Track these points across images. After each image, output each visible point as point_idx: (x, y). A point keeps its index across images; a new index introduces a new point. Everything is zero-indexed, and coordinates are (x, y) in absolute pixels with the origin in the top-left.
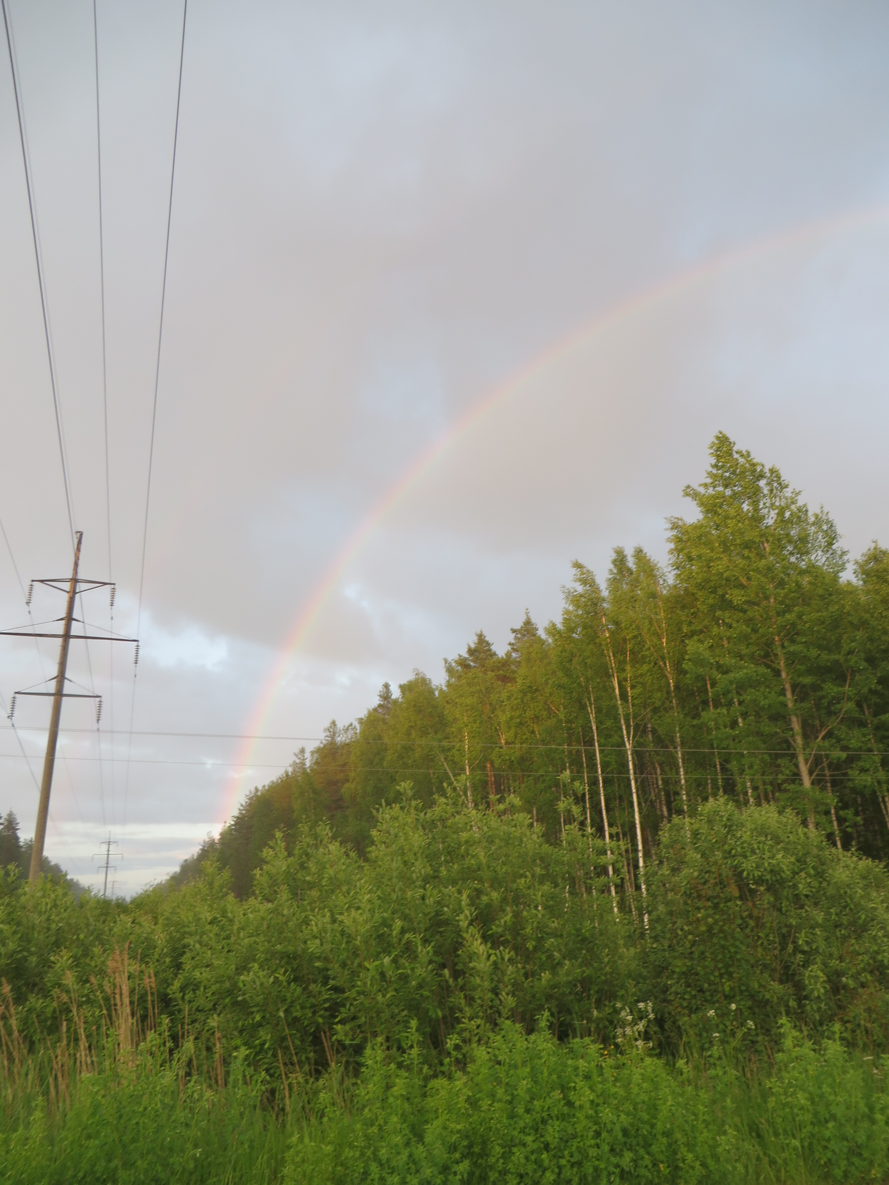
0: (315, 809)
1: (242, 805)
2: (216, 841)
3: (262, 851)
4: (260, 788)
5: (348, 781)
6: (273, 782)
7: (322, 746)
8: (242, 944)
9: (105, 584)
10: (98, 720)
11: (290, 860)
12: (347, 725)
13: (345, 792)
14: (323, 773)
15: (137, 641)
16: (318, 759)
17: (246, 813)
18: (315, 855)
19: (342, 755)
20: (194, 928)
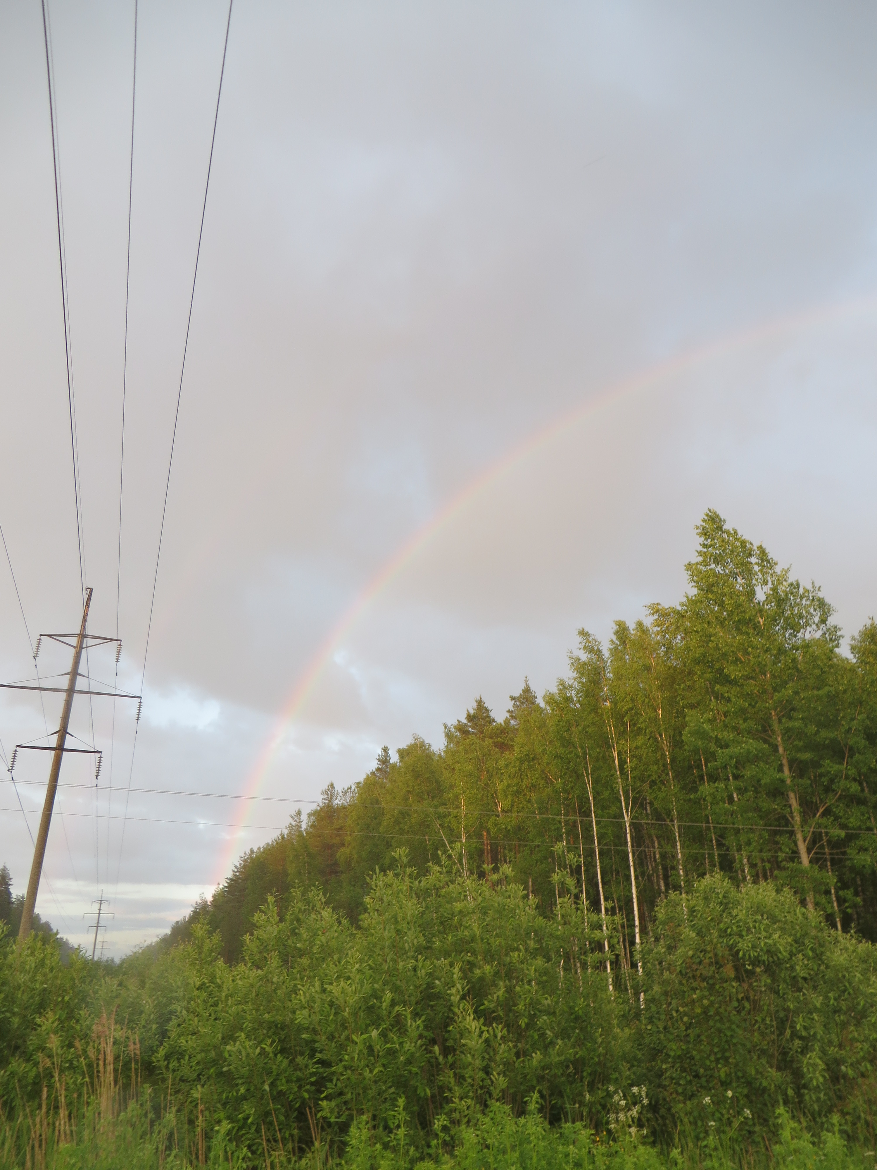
0: (308, 873)
1: (236, 867)
2: (209, 903)
3: (253, 916)
4: (255, 850)
5: (343, 845)
6: (268, 844)
7: (319, 808)
8: (230, 1011)
9: (112, 640)
10: (97, 776)
11: (281, 925)
12: (346, 789)
13: (340, 857)
14: (319, 836)
15: (140, 697)
16: (314, 822)
17: (240, 875)
18: (307, 921)
19: (338, 818)
20: (182, 993)
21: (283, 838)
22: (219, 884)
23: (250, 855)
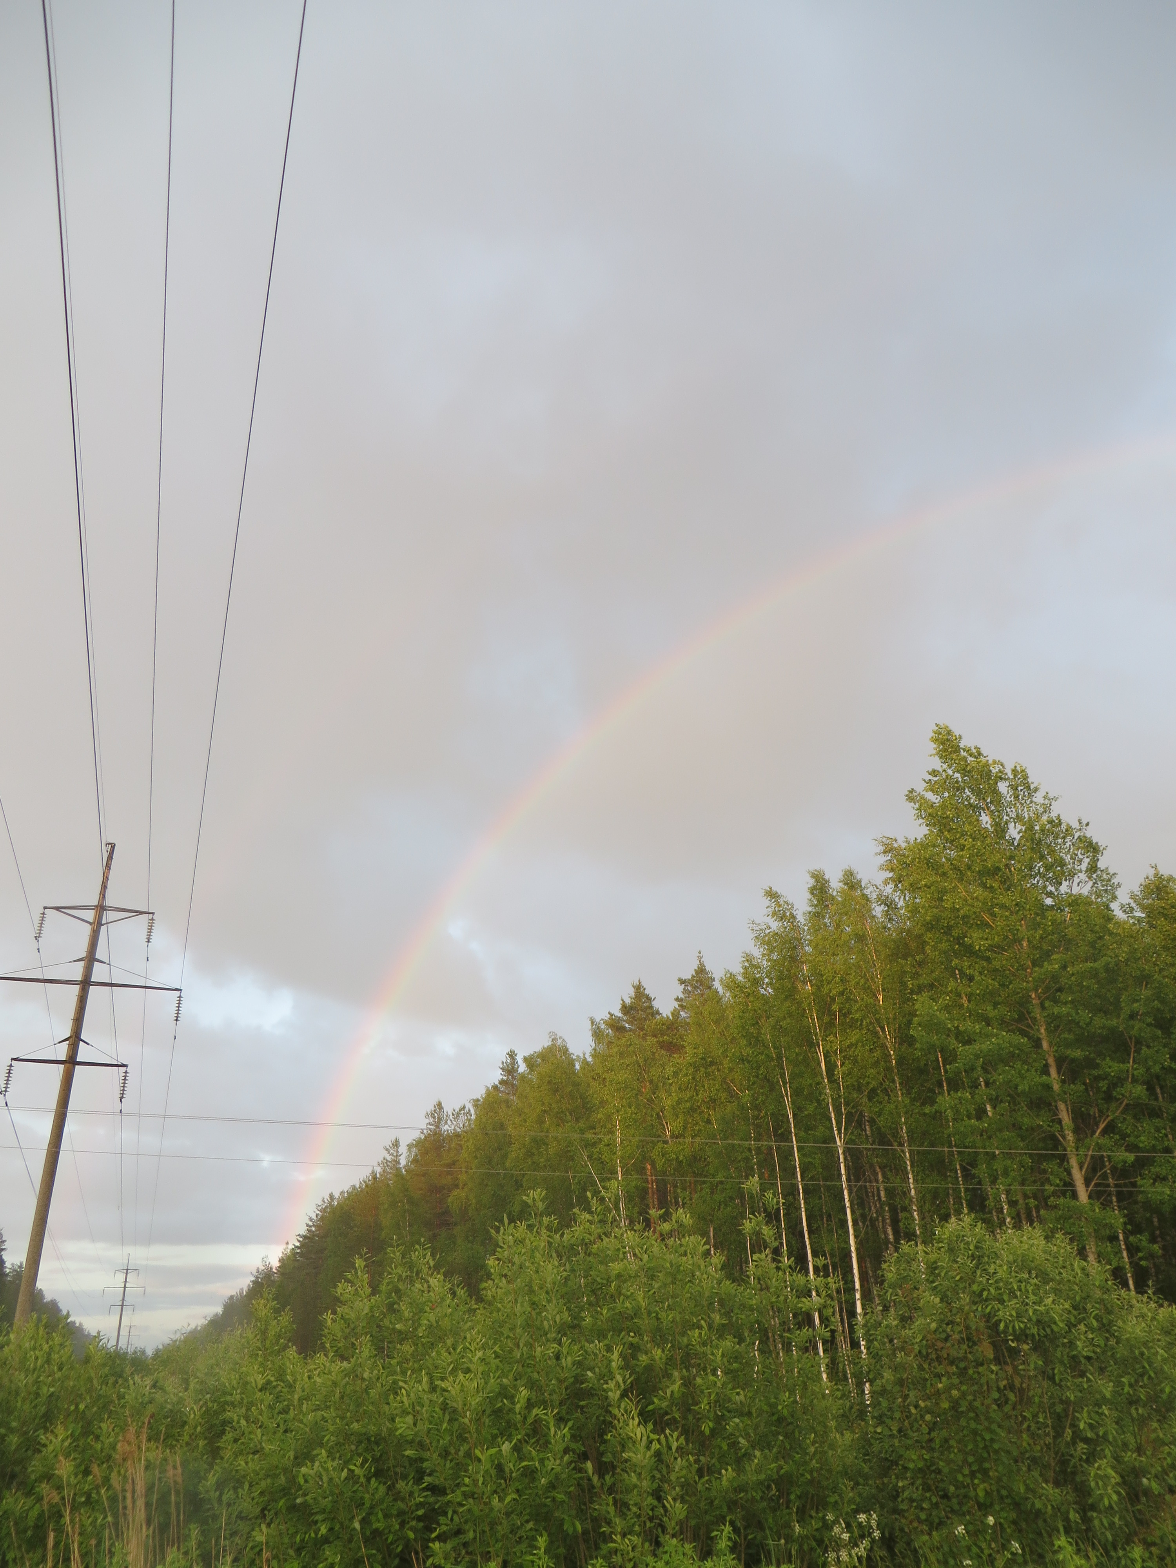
0: (410, 1226)
1: (311, 1220)
2: (275, 1270)
3: (335, 1287)
4: (337, 1195)
5: (456, 1186)
6: (354, 1187)
7: (422, 1137)
8: (305, 1421)
9: (141, 913)
10: (121, 1098)
11: (374, 1299)
12: (457, 1110)
13: (453, 1203)
14: (424, 1175)
15: (180, 990)
16: (416, 1156)
17: (316, 1230)
18: (410, 1293)
19: (449, 1149)
20: (238, 1397)
21: (375, 1178)
22: (287, 1243)
23: (330, 1203)
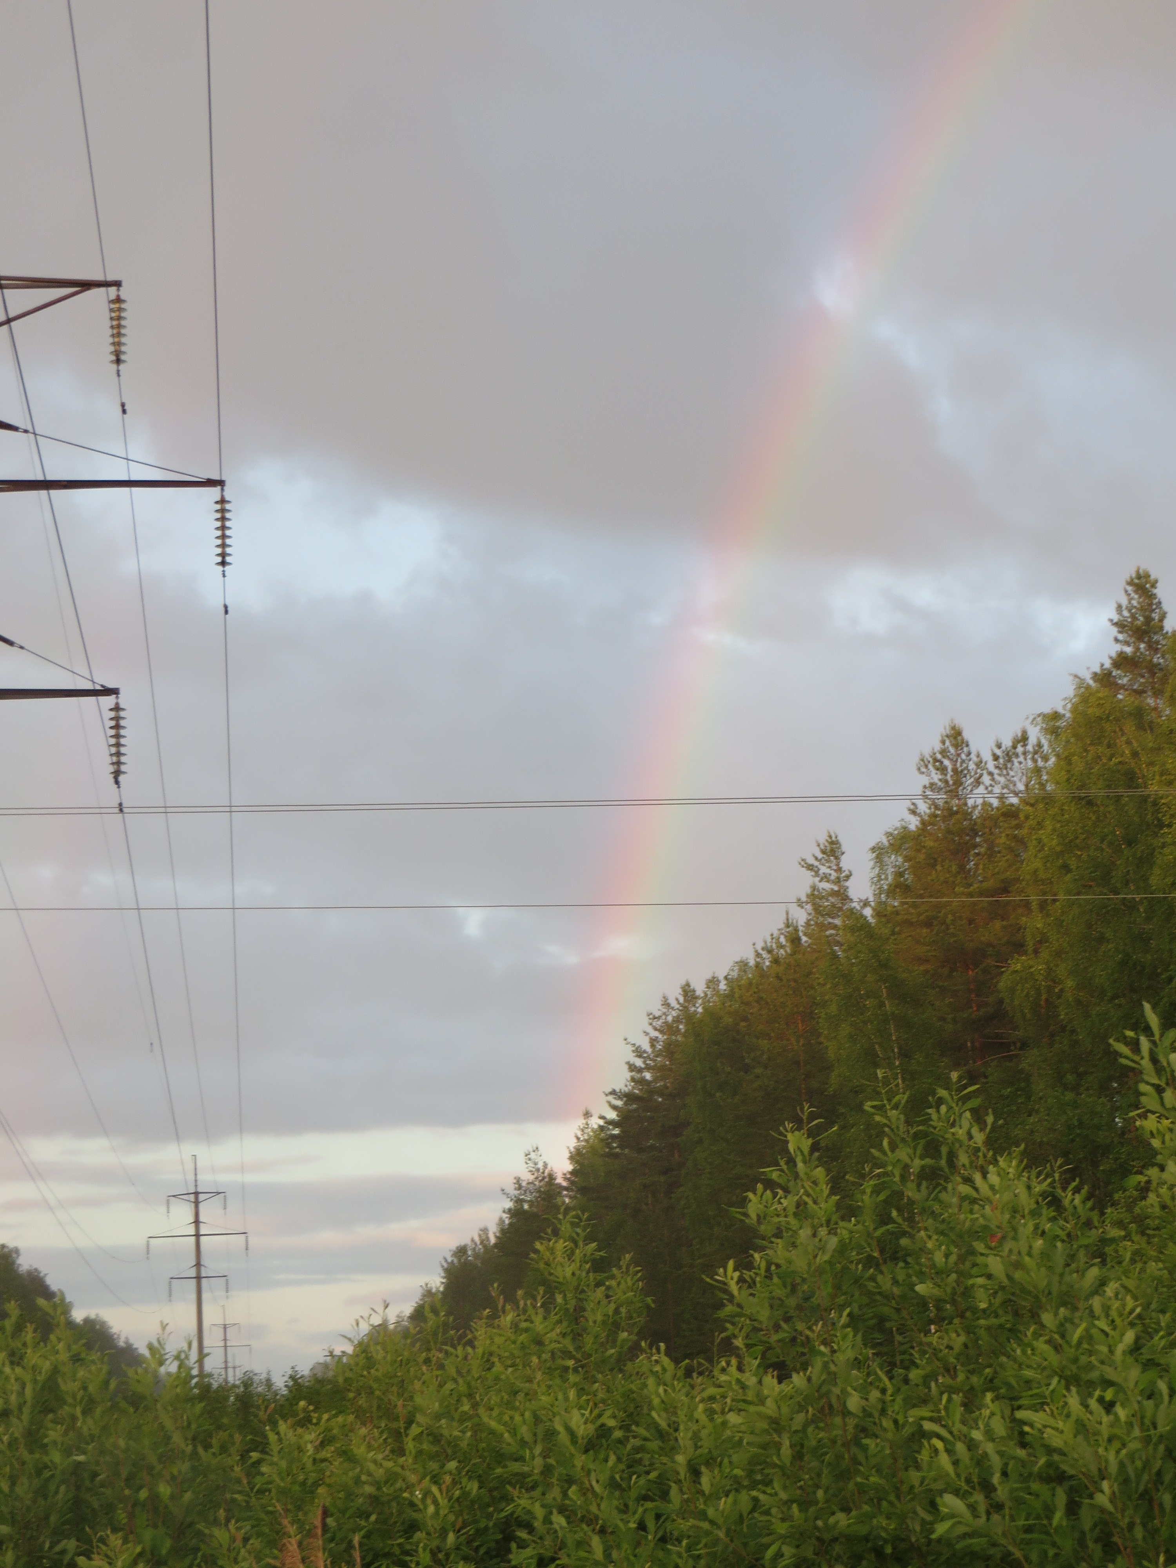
0: (905, 1055)
1: (639, 1052)
2: (560, 1180)
4: (700, 988)
5: (1019, 947)
6: (743, 965)
7: (914, 823)
9: (86, 285)
10: (117, 774)
11: (846, 1228)
12: (1007, 743)
13: (1012, 990)
14: (928, 924)
15: (220, 483)
16: (900, 874)
17: (655, 1080)
18: (936, 1208)
19: (991, 853)
20: (538, 1462)
21: (795, 940)
22: (587, 1115)
23: (685, 1008)
